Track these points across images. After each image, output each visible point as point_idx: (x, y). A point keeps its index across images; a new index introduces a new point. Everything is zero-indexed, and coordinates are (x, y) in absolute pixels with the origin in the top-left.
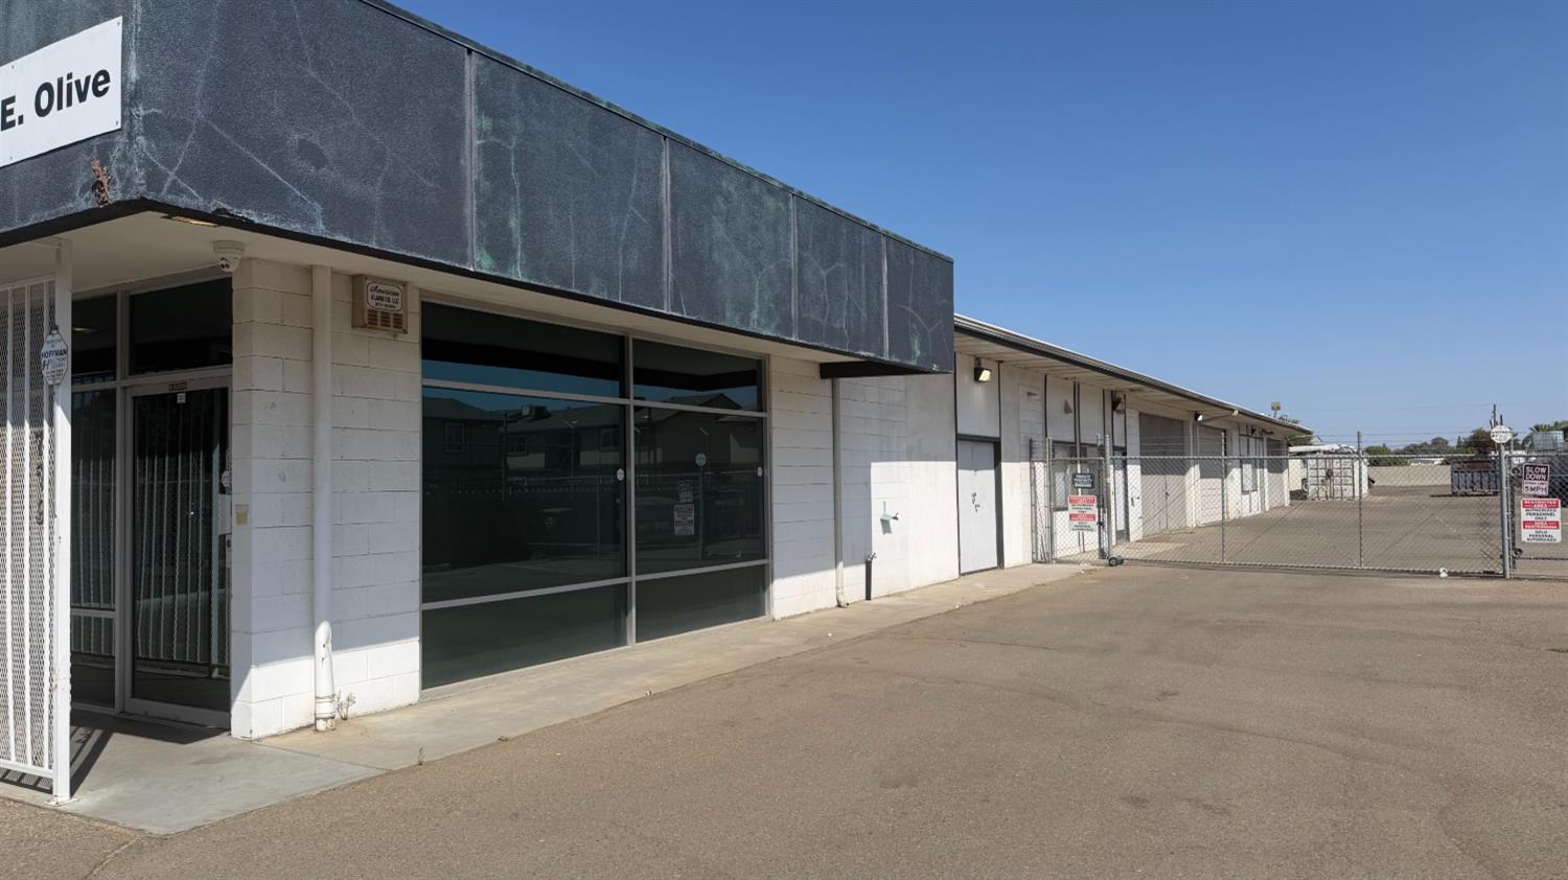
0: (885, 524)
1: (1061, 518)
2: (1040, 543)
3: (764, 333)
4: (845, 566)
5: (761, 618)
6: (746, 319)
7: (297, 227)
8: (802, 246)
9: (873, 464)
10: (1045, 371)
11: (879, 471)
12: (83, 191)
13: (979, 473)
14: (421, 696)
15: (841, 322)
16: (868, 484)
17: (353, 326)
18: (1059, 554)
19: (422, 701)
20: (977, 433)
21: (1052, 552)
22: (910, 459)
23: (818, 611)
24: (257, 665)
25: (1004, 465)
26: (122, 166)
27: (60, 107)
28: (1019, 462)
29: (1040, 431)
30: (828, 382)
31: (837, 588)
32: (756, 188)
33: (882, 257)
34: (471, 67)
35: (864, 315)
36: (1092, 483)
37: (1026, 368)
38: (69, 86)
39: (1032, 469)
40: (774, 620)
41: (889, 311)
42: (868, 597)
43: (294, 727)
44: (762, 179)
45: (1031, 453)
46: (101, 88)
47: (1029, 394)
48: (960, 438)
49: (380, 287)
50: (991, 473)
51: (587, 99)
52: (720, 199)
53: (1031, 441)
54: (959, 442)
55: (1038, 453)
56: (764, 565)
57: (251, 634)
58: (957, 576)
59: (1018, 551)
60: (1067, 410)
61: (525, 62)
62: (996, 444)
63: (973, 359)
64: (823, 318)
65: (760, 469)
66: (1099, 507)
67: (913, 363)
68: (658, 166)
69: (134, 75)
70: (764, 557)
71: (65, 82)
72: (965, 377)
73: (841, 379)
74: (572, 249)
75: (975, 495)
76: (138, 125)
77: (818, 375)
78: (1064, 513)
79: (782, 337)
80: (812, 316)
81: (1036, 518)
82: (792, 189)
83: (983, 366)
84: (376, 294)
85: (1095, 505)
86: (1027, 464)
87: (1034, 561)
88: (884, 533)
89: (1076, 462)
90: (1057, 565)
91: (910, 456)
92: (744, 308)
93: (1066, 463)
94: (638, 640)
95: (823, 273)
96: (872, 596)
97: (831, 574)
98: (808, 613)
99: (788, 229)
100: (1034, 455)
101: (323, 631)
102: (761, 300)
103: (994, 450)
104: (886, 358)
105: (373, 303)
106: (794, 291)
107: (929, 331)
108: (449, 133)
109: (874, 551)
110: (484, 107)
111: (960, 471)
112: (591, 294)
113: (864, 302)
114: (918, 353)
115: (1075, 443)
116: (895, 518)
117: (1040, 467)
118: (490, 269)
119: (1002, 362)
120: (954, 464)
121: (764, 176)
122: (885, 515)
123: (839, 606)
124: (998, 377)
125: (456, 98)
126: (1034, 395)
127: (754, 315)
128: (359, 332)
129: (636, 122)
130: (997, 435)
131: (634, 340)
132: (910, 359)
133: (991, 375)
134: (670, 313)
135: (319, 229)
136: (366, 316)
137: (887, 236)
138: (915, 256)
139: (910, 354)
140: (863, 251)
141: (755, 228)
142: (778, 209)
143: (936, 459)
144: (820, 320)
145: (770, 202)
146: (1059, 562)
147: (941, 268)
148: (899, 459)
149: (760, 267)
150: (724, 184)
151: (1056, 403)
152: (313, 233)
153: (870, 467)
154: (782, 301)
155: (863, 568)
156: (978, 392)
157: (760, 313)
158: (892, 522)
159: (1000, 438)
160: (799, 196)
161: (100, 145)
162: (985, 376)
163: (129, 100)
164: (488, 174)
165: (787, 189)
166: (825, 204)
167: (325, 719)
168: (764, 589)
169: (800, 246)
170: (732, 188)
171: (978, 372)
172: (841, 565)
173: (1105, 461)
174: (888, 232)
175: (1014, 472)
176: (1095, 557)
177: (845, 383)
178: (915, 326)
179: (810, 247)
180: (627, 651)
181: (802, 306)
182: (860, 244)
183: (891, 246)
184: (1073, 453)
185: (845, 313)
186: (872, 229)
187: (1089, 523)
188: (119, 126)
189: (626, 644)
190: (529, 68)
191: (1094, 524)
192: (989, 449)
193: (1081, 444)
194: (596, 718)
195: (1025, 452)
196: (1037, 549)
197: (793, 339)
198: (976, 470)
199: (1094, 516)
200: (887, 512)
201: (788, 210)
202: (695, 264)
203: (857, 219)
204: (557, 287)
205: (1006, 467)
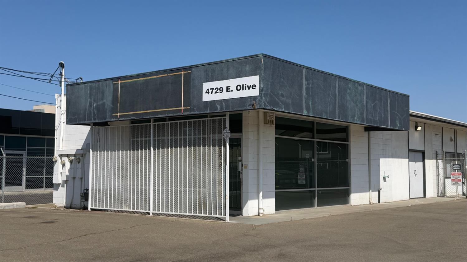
1: (448, 181)
2: (440, 190)
3: (358, 123)
4: (372, 191)
5: (348, 205)
6: (354, 120)
9: (381, 159)
10: (442, 126)
11: (382, 161)
13: (417, 163)
14: (275, 212)
15: (377, 118)
16: (379, 165)
17: (264, 124)
18: (447, 195)
20: (416, 149)
21: (445, 193)
22: (392, 158)
23: (364, 204)
24: (250, 200)
26: (259, 102)
27: (243, 90)
28: (432, 159)
29: (441, 148)
30: (367, 132)
31: (370, 198)
32: (356, 85)
33: (388, 98)
34: (304, 71)
35: (383, 115)
36: (460, 168)
37: (435, 125)
38: (246, 86)
39: (437, 162)
40: (351, 206)
41: (390, 113)
42: (379, 202)
43: (255, 215)
46: (254, 88)
47: (436, 134)
48: (410, 150)
49: (270, 114)
50: (422, 163)
53: (437, 152)
54: (409, 152)
55: (440, 156)
56: (348, 189)
57: (248, 193)
58: (409, 199)
59: (431, 193)
60: (451, 140)
62: (423, 153)
63: (415, 123)
64: (372, 117)
65: (347, 159)
66: (463, 178)
68: (336, 85)
69: (262, 86)
72: (412, 129)
74: (320, 107)
75: (415, 171)
76: (263, 95)
77: (364, 130)
78: (449, 179)
79: (362, 123)
80: (370, 117)
81: (439, 180)
82: (365, 83)
83: (418, 125)
84: (269, 116)
85: (461, 176)
86: (435, 161)
87: (438, 196)
88: (384, 182)
90: (447, 198)
92: (353, 117)
93: (451, 160)
94: (318, 206)
95: (372, 105)
96: (381, 202)
97: (368, 193)
98: (361, 205)
99: (364, 94)
100: (438, 157)
101: (261, 194)
102: (357, 114)
103: (422, 156)
104: (389, 127)
105: (269, 118)
106: (365, 111)
107: (402, 119)
108: (301, 86)
109: (381, 187)
110: (307, 80)
111: (410, 162)
112: (323, 117)
113: (383, 112)
114: (398, 125)
115: (455, 153)
117: (440, 161)
118: (307, 114)
119: (425, 123)
120: (408, 160)
121: (358, 81)
122: (385, 176)
123: (370, 204)
124: (424, 129)
126: (438, 135)
129: (332, 75)
130: (424, 150)
132: (396, 127)
133: (421, 128)
134: (338, 120)
136: (267, 121)
137: (390, 91)
138: (398, 96)
139: (396, 125)
140: (383, 98)
141: (356, 96)
142: (361, 89)
143: (401, 158)
147: (406, 98)
148: (389, 158)
149: (357, 105)
151: (447, 138)
152: (282, 111)
154: (362, 114)
155: (377, 193)
156: (417, 135)
157: (357, 117)
158: (387, 178)
160: (367, 85)
161: (255, 98)
162: (419, 128)
163: (261, 90)
165: (363, 83)
166: (373, 86)
167: (262, 213)
168: (348, 197)
169: (367, 99)
171: (416, 127)
173: (465, 160)
175: (430, 163)
176: (461, 195)
177: (372, 133)
178: (398, 117)
179: (369, 98)
180: (315, 209)
181: (367, 115)
182: (382, 95)
183: (391, 94)
184: (454, 156)
185: (378, 115)
186: (386, 90)
187: (459, 183)
188: (259, 95)
191: (461, 183)
192: (420, 155)
193: (457, 153)
195: (434, 156)
196: (439, 192)
197: (365, 124)
199: (461, 180)
201: (364, 89)
202: (343, 107)
203: (381, 88)
204: (317, 116)
205: (427, 161)
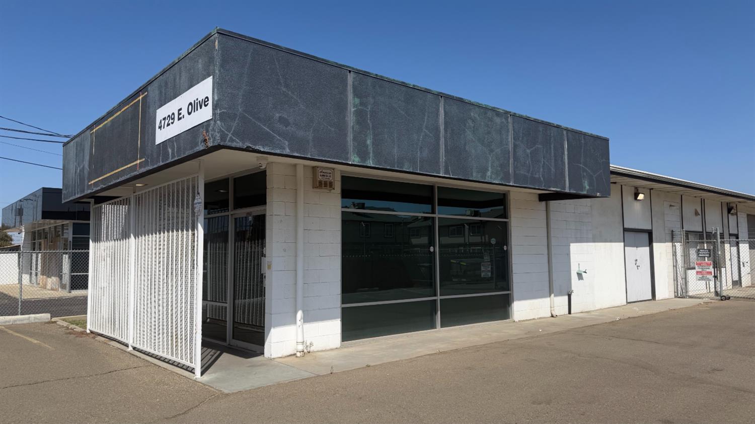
0: (580, 276)
1: (692, 274)
2: (679, 286)
3: (494, 182)
4: (555, 296)
5: (508, 320)
6: (484, 175)
7: (278, 151)
8: (515, 138)
9: (571, 244)
10: (681, 193)
11: (574, 247)
12: (201, 143)
13: (639, 249)
14: (341, 345)
15: (539, 175)
16: (568, 254)
17: (313, 188)
18: (690, 294)
19: (342, 347)
20: (637, 227)
21: (686, 292)
22: (594, 241)
23: (540, 318)
24: (274, 327)
25: (655, 245)
26: (212, 133)
27: (194, 111)
28: (665, 242)
29: (679, 225)
30: (544, 203)
31: (551, 307)
32: (490, 114)
33: (564, 140)
34: (350, 78)
35: (553, 170)
36: (710, 255)
37: (668, 192)
38: (197, 103)
39: (674, 246)
40: (514, 321)
41: (569, 167)
42: (570, 312)
43: (288, 354)
44: (493, 110)
45: (673, 238)
46: (206, 103)
47: (671, 206)
48: (625, 230)
49: (324, 171)
50: (647, 249)
51: (404, 85)
52: (470, 122)
53: (672, 231)
54: (625, 232)
55: (676, 238)
56: (508, 294)
57: (271, 314)
58: (626, 304)
59: (665, 290)
60: (696, 214)
61: (375, 73)
62: (650, 233)
63: (633, 188)
64: (528, 172)
65: (505, 247)
66: (714, 268)
67: (585, 193)
68: (438, 110)
69: (216, 98)
70: (508, 290)
71: (196, 102)
72: (628, 198)
73: (551, 202)
74: (395, 150)
75: (636, 260)
76: (218, 117)
77: (537, 199)
78: (693, 271)
79: (504, 183)
80: (522, 172)
81: (677, 273)
82: (510, 112)
83: (640, 192)
84: (322, 174)
85: (712, 266)
86: (670, 244)
87: (675, 297)
88: (579, 280)
89: (703, 243)
90: (690, 299)
91: (594, 240)
92: (484, 171)
93: (697, 243)
94: (442, 326)
95: (528, 151)
96: (572, 312)
97: (548, 299)
98: (534, 319)
99: (508, 131)
100: (674, 239)
101: (300, 314)
102: (492, 166)
103: (649, 238)
104: (567, 190)
105: (320, 177)
106: (511, 161)
107: (594, 176)
108: (341, 107)
109: (573, 289)
110: (356, 94)
111: (626, 248)
112: (404, 170)
113: (553, 164)
114: (587, 187)
115: (703, 232)
116: (585, 272)
117: (678, 245)
118: (358, 162)
119: (652, 189)
120: (622, 244)
121: (494, 108)
122: (580, 271)
123: (552, 316)
124: (650, 197)
125: (344, 92)
126: (674, 206)
127: (489, 173)
128: (315, 190)
129: (427, 91)
130: (651, 228)
131: (438, 187)
132: (582, 191)
133: (645, 197)
134: (444, 175)
135: (287, 151)
136: (318, 184)
137: (567, 130)
138: (584, 139)
139: (583, 188)
140: (552, 139)
141: (489, 133)
142: (502, 122)
143: (611, 241)
144: (528, 174)
145: (498, 120)
146: (691, 297)
147: (602, 144)
148: (587, 241)
149: (492, 151)
150: (472, 114)
151: (688, 210)
152: (284, 153)
153: (570, 245)
154: (504, 166)
155: (566, 297)
156: (637, 206)
157: (492, 173)
158: (584, 274)
159: (652, 230)
160: (514, 115)
161: (205, 125)
162: (641, 197)
163: (215, 107)
164: (358, 122)
165: (507, 113)
166: (529, 118)
167: (300, 352)
168: (509, 306)
169: (514, 139)
170: (476, 116)
171: (636, 195)
172: (553, 295)
173: (717, 242)
174: (567, 128)
175: (662, 249)
176: (713, 295)
177: (553, 204)
178: (585, 174)
179: (520, 139)
180: (436, 332)
181: (515, 168)
182: (550, 135)
183: (569, 134)
184: (701, 237)
185: (541, 170)
186: (558, 127)
187: (708, 276)
188: (211, 118)
189: (436, 328)
190: (376, 75)
191: (711, 277)
192: (646, 236)
193: (706, 232)
194: (411, 360)
195: (669, 237)
196: (677, 290)
197: (511, 184)
198: (637, 247)
199: (711, 273)
200: (580, 269)
201: (507, 123)
202: (457, 153)
203: (549, 123)
204: (388, 168)
205: (656, 245)
